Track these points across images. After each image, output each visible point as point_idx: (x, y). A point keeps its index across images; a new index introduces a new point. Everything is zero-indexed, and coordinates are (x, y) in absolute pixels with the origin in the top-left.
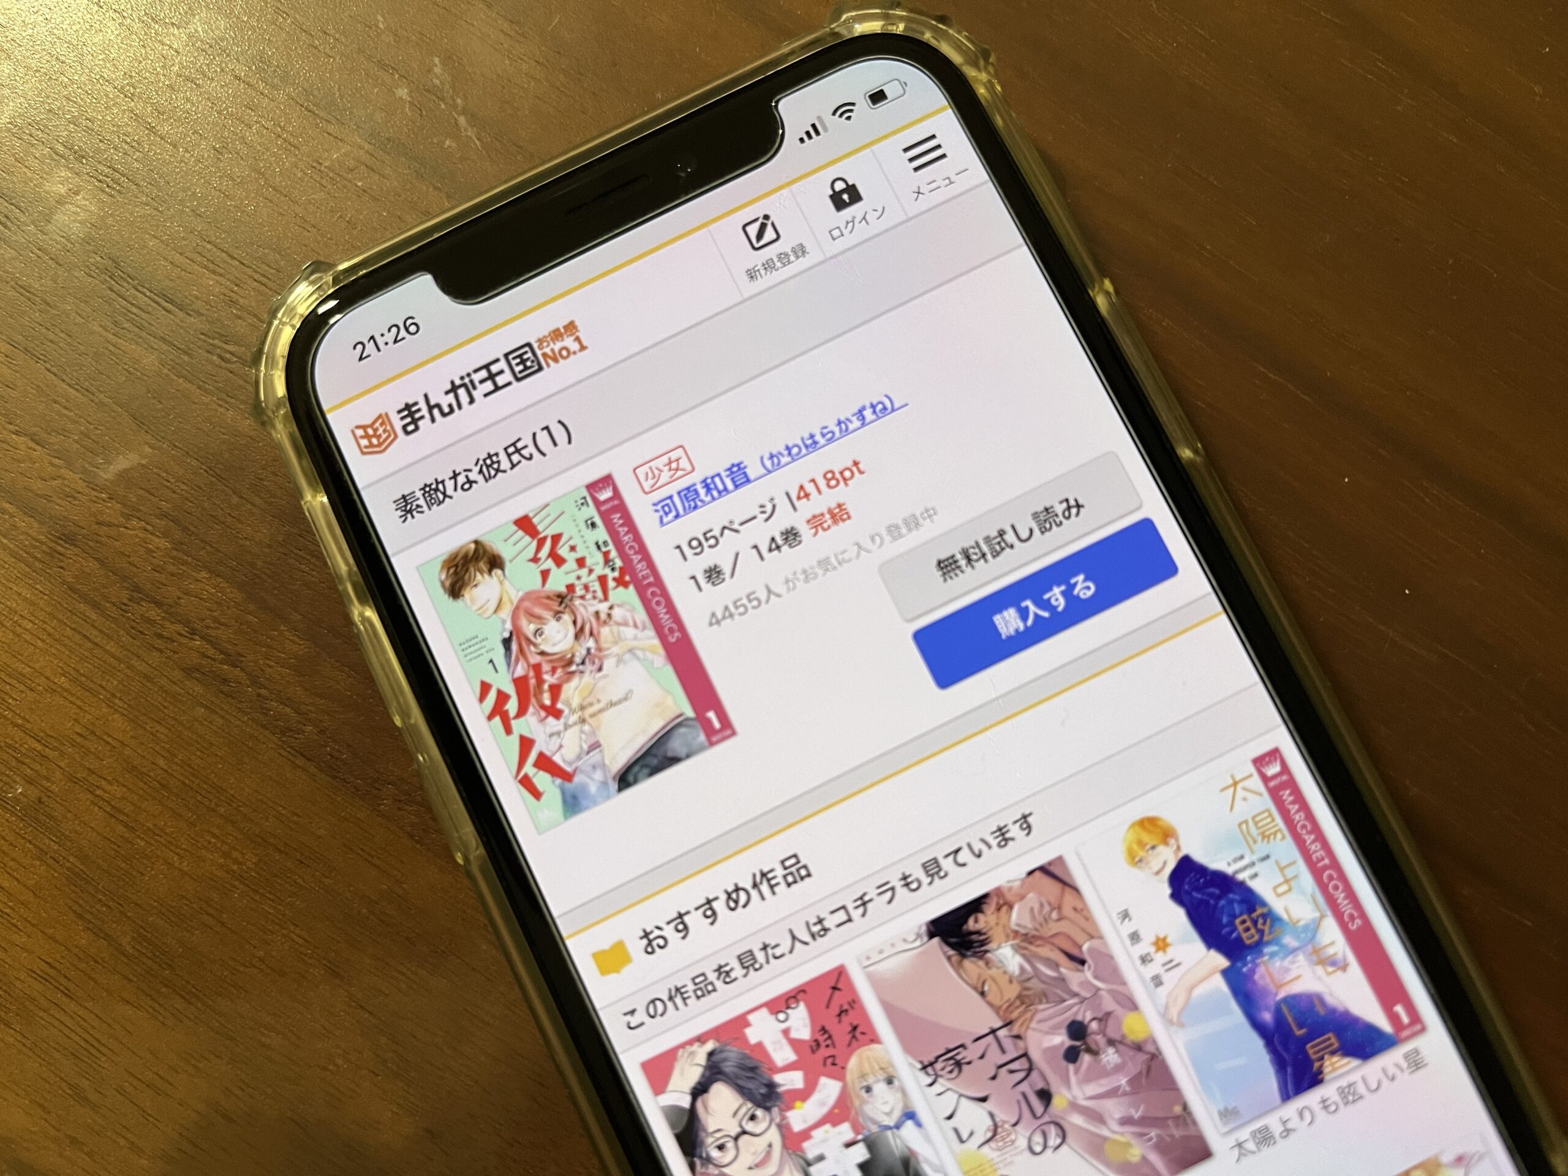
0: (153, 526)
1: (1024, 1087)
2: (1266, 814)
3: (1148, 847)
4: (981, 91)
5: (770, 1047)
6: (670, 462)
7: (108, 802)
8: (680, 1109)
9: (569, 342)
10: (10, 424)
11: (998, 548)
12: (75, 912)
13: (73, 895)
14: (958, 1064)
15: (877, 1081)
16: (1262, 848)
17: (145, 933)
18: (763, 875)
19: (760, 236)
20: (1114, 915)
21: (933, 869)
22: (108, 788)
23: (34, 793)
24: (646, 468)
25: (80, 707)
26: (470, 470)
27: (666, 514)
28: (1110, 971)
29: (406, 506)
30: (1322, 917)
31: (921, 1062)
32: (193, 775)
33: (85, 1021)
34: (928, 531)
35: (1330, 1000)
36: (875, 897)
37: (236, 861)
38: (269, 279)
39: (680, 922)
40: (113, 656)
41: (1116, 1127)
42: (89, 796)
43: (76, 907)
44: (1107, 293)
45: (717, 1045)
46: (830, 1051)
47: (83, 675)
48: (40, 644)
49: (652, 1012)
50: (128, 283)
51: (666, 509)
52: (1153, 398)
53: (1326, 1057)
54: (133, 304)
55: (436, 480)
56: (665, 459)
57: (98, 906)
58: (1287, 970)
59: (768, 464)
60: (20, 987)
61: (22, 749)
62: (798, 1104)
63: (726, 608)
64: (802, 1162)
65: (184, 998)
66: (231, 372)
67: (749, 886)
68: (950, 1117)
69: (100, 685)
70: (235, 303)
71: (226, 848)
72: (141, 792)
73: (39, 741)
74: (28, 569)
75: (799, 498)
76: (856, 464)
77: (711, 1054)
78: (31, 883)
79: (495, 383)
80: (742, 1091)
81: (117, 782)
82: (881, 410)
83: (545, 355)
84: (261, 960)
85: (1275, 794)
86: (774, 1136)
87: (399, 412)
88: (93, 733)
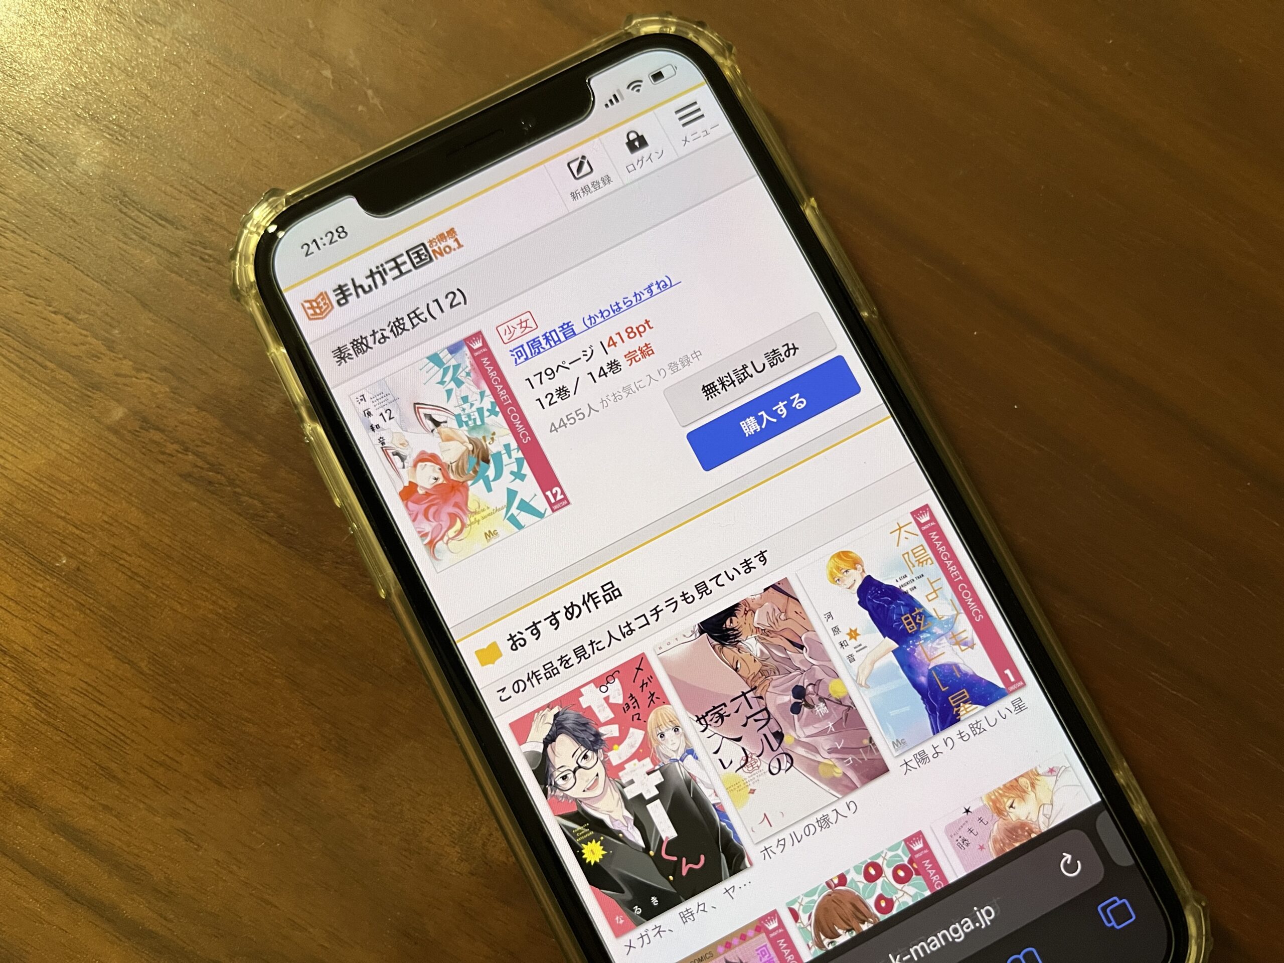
0: (157, 377)
1: (765, 730)
2: (921, 548)
3: (843, 571)
4: (727, 73)
5: (596, 710)
6: (521, 323)
7: (129, 569)
8: (538, 753)
9: (451, 242)
10: (50, 306)
11: (742, 377)
12: (107, 646)
13: (104, 634)
14: (721, 717)
15: (667, 730)
16: (918, 570)
17: (157, 658)
18: (589, 595)
19: (579, 169)
20: (823, 617)
21: (702, 589)
22: (128, 558)
23: (74, 564)
24: (505, 325)
25: (107, 504)
26: (384, 330)
27: (519, 357)
28: (820, 653)
29: (340, 355)
30: (958, 613)
31: (697, 716)
32: (190, 549)
33: (114, 721)
34: (696, 366)
35: (962, 667)
36: (664, 608)
37: (221, 607)
38: (235, 204)
39: (535, 629)
40: (129, 467)
41: (826, 755)
42: (116, 565)
43: (106, 642)
44: (813, 208)
45: (561, 709)
46: (637, 710)
47: (108, 481)
48: (76, 460)
49: (516, 689)
50: (133, 207)
51: (519, 354)
52: (844, 277)
53: (962, 704)
54: (137, 222)
55: (361, 337)
56: (518, 321)
57: (123, 641)
58: (936, 649)
59: (588, 323)
60: (65, 700)
61: (65, 534)
62: (616, 747)
63: (562, 420)
64: (619, 786)
65: (186, 702)
66: (210, 269)
67: (580, 604)
68: (716, 752)
69: (122, 488)
70: (211, 220)
71: (214, 598)
72: (152, 561)
73: (77, 528)
74: (65, 408)
75: (609, 346)
76: (647, 322)
77: (556, 716)
78: (72, 627)
79: (400, 271)
80: (577, 739)
81: (136, 554)
82: (664, 286)
83: (434, 251)
84: (241, 674)
85: (926, 534)
86: (600, 768)
87: (334, 291)
88: (117, 521)
